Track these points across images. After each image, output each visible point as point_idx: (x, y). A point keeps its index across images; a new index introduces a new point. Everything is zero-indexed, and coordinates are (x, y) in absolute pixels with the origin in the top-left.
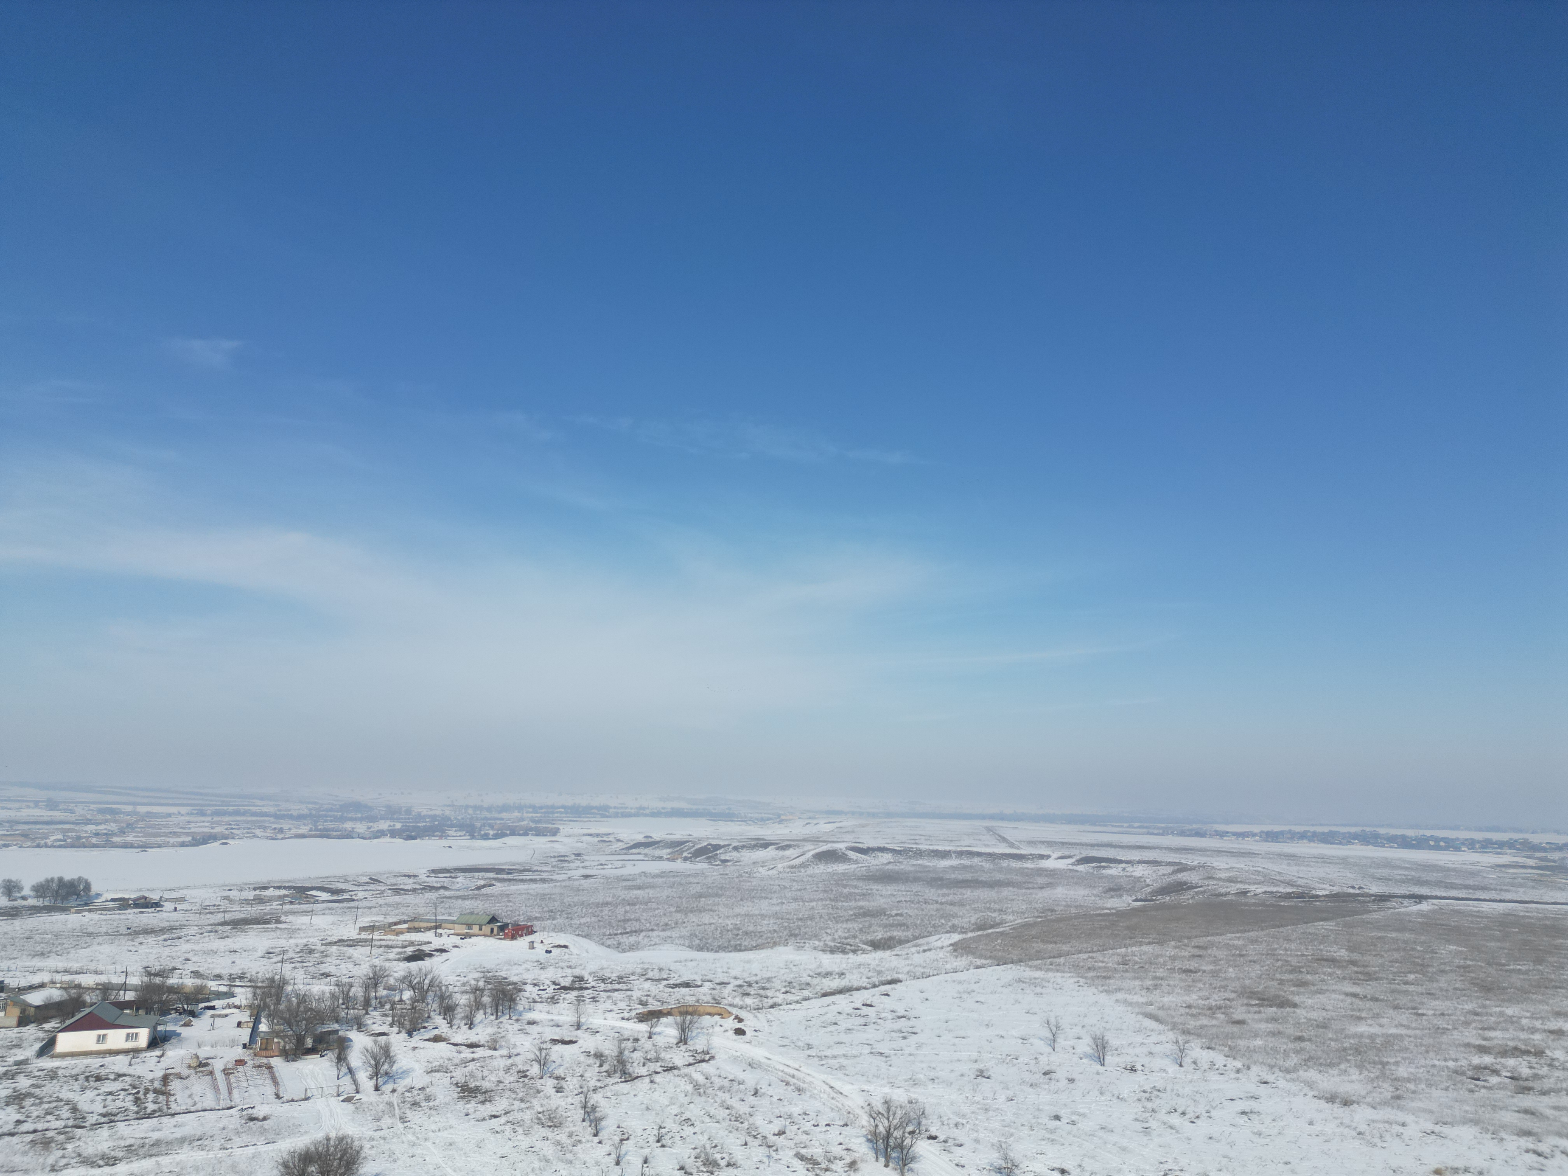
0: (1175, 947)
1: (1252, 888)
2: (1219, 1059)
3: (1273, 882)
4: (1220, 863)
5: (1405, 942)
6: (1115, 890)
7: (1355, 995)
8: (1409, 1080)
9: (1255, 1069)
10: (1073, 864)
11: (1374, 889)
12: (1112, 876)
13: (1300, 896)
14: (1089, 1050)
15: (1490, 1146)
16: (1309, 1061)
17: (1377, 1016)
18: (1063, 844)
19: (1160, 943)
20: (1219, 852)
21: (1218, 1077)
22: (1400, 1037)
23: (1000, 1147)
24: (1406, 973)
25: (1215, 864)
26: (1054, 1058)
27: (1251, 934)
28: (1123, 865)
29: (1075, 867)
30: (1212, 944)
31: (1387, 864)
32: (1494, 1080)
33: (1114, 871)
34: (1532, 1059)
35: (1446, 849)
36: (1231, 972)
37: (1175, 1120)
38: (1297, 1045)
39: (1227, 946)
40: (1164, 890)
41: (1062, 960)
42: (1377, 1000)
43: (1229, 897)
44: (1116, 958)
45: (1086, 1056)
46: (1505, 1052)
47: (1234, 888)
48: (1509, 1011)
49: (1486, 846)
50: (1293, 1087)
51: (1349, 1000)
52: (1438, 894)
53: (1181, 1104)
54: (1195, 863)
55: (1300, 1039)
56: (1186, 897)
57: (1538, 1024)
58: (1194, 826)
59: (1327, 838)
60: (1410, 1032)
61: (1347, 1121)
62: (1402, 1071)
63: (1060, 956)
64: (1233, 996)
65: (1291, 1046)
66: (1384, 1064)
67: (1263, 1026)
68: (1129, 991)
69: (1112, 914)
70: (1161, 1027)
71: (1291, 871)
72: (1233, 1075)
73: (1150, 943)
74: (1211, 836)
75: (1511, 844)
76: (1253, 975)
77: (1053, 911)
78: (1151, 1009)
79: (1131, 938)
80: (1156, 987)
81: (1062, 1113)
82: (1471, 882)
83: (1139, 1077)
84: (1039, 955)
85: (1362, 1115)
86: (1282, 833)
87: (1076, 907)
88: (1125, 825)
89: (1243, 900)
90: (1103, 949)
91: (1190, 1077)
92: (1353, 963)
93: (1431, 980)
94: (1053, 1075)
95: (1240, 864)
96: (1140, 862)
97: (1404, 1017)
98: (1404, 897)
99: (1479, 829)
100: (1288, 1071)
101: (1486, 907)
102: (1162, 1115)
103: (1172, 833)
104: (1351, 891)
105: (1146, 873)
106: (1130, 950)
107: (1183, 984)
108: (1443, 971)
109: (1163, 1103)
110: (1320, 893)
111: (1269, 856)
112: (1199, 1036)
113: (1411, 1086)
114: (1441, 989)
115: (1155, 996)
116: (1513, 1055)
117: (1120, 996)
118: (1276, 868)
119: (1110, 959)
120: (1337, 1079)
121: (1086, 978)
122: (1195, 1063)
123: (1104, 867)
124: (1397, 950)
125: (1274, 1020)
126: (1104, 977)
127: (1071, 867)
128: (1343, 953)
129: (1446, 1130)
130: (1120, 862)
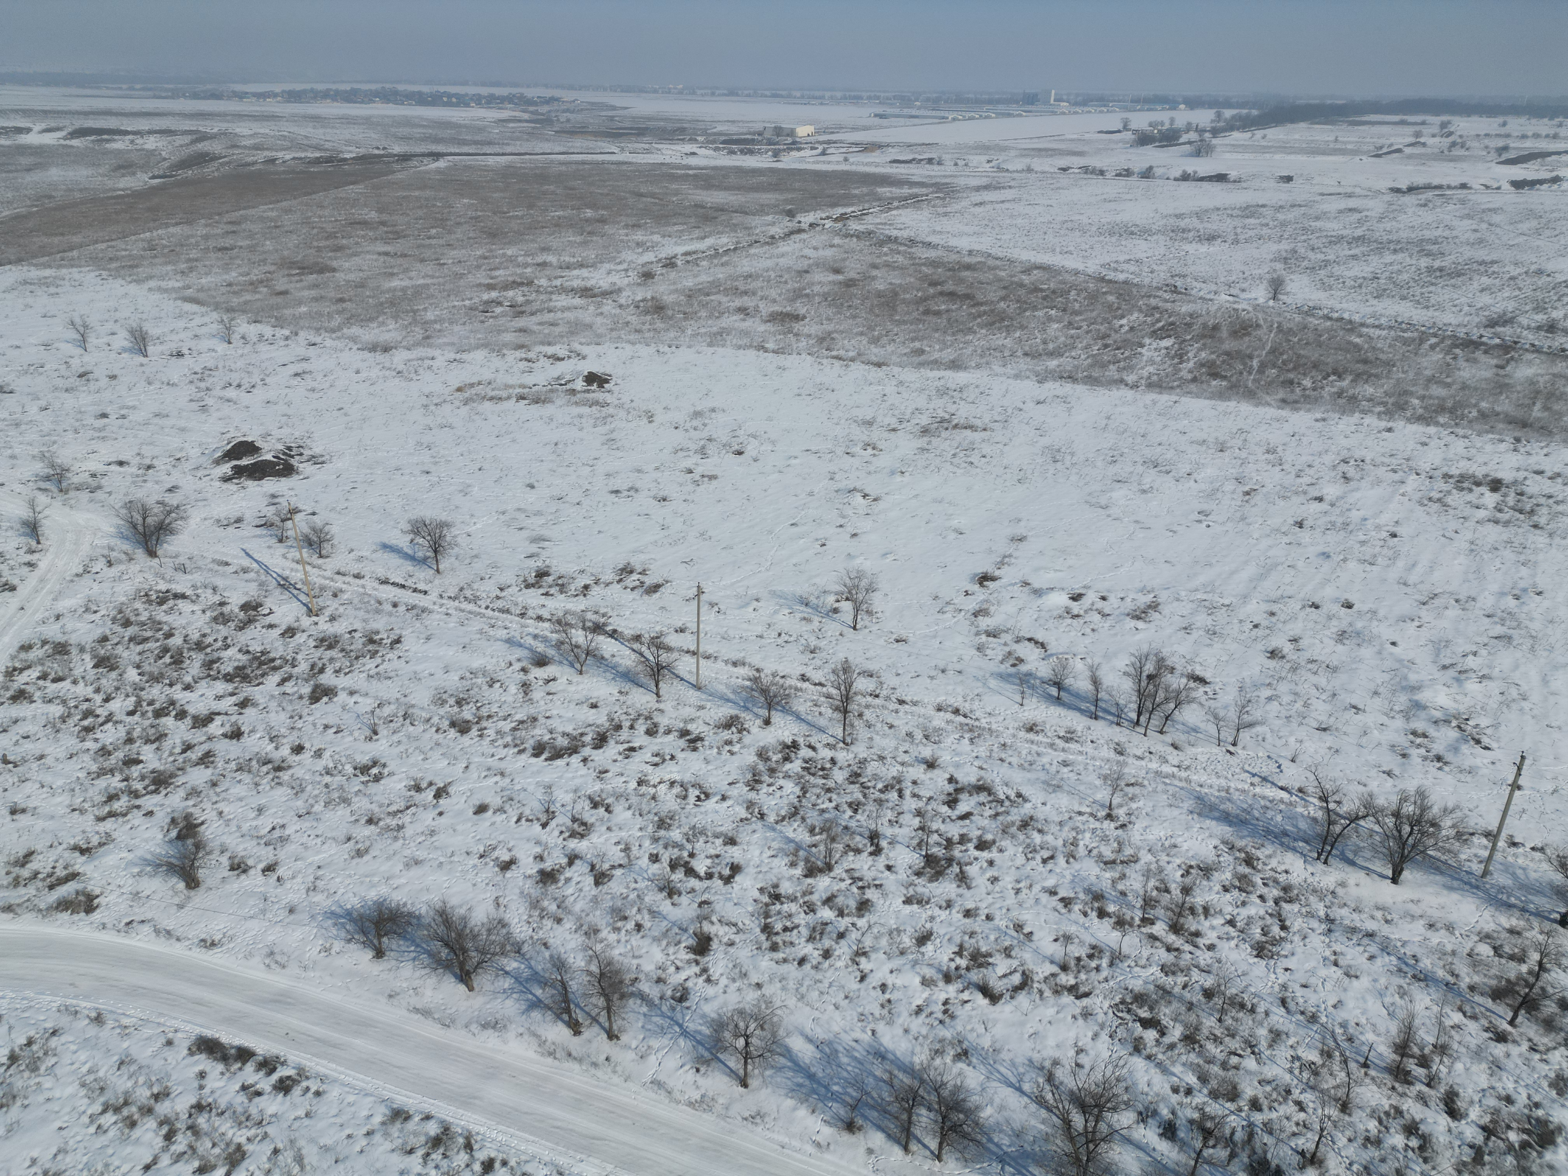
0: (206, 226)
1: (280, 154)
2: (267, 330)
3: (301, 147)
4: (242, 129)
5: (427, 199)
6: (125, 166)
7: (386, 254)
8: (435, 322)
9: (302, 334)
10: (65, 138)
11: (397, 149)
12: (119, 151)
13: (329, 160)
14: (127, 344)
15: (497, 362)
16: (351, 319)
17: (406, 270)
18: (45, 112)
19: (189, 222)
20: (240, 117)
21: (268, 347)
22: (426, 286)
23: (42, 457)
24: (428, 229)
25: (238, 130)
26: (87, 358)
27: (284, 204)
28: (131, 137)
29: (68, 142)
30: (245, 219)
31: (407, 122)
32: (498, 310)
33: (120, 144)
34: (525, 289)
35: (457, 105)
36: (269, 245)
37: (231, 393)
38: (340, 306)
39: (262, 219)
40: (185, 164)
41: (75, 253)
42: (406, 256)
43: (258, 167)
44: (140, 245)
45: (125, 350)
46: (506, 287)
47: (261, 156)
48: (509, 252)
49: (491, 101)
50: (339, 344)
51: (382, 258)
52: (453, 150)
53: (235, 378)
54: (215, 130)
55: (342, 300)
56: (210, 170)
57: (529, 260)
58: (209, 87)
59: (350, 97)
60: (435, 281)
61: (387, 365)
62: (430, 315)
63: (71, 249)
64: (273, 268)
65: (334, 308)
66: (415, 312)
67: (306, 293)
68: (162, 278)
69: (128, 196)
70: (204, 309)
71: (317, 134)
72: (283, 343)
73: (177, 224)
74: (229, 98)
75: (510, 99)
76: (290, 245)
77: (50, 197)
78: (189, 292)
79: (154, 220)
80: (191, 269)
81: (108, 410)
82: (478, 138)
83: (187, 361)
84: (43, 251)
85: (399, 357)
86: (304, 92)
87: (81, 190)
88: (124, 86)
89: (271, 168)
90: (124, 236)
91: (240, 352)
92: (383, 223)
93: (450, 232)
94: (91, 376)
95: (263, 129)
96: (151, 132)
97: (429, 268)
98: (423, 155)
99: (484, 84)
100: (333, 331)
101: (491, 161)
102: (218, 392)
103: (184, 96)
104: (376, 152)
105: (160, 144)
106: (155, 234)
107: (220, 263)
108: (459, 224)
109: (216, 380)
110: (347, 156)
111: (294, 119)
112: (244, 312)
113: (438, 326)
114: (458, 240)
115: (192, 279)
116: (512, 288)
117: (152, 284)
118: (303, 132)
119: (134, 245)
120: (376, 331)
121: (109, 270)
122: (243, 338)
123: (108, 141)
124: (420, 207)
125: (316, 286)
126: (131, 267)
127: (62, 142)
128: (373, 215)
129: (465, 356)
130: (126, 133)
